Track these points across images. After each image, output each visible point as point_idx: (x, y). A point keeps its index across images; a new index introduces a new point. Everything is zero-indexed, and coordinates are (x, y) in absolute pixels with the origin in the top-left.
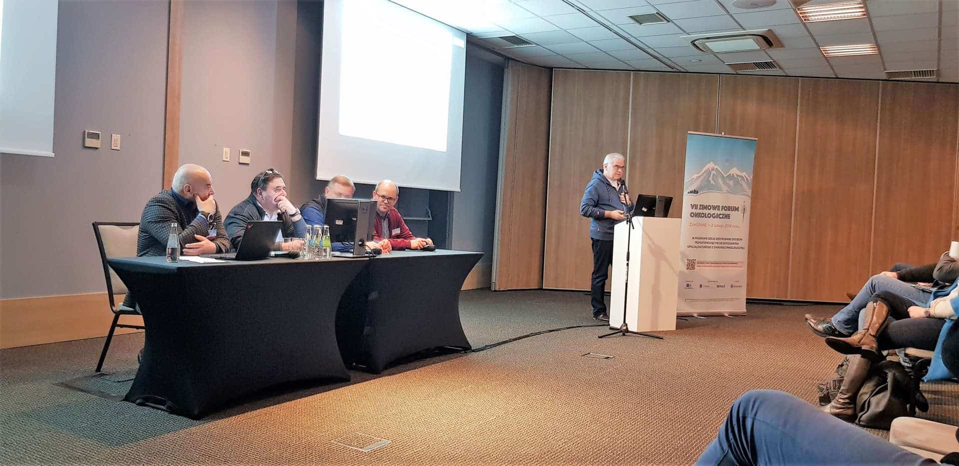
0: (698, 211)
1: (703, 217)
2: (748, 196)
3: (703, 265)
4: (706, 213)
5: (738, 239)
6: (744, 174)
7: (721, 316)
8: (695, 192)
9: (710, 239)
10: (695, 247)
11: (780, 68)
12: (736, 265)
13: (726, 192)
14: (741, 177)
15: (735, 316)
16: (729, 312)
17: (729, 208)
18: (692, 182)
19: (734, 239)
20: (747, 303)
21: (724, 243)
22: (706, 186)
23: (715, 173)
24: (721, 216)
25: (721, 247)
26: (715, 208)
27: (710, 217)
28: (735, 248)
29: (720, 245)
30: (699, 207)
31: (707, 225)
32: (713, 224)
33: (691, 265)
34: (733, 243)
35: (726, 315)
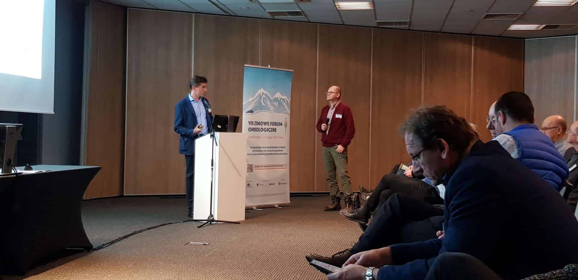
0: (253, 126)
1: (257, 131)
2: (288, 114)
3: (259, 168)
4: (259, 128)
5: (282, 147)
6: (285, 97)
7: (272, 207)
8: (251, 112)
9: (263, 147)
10: (253, 154)
11: (306, 15)
12: (281, 167)
13: (273, 111)
14: (283, 99)
15: (283, 206)
16: (279, 204)
17: (275, 124)
18: (249, 104)
19: (280, 147)
20: (290, 196)
21: (273, 151)
22: (259, 107)
23: (265, 97)
24: (270, 130)
25: (271, 154)
26: (265, 124)
27: (262, 131)
28: (281, 154)
29: (270, 152)
30: (254, 123)
31: (261, 137)
32: (264, 136)
33: (250, 168)
34: (280, 151)
35: (276, 206)
